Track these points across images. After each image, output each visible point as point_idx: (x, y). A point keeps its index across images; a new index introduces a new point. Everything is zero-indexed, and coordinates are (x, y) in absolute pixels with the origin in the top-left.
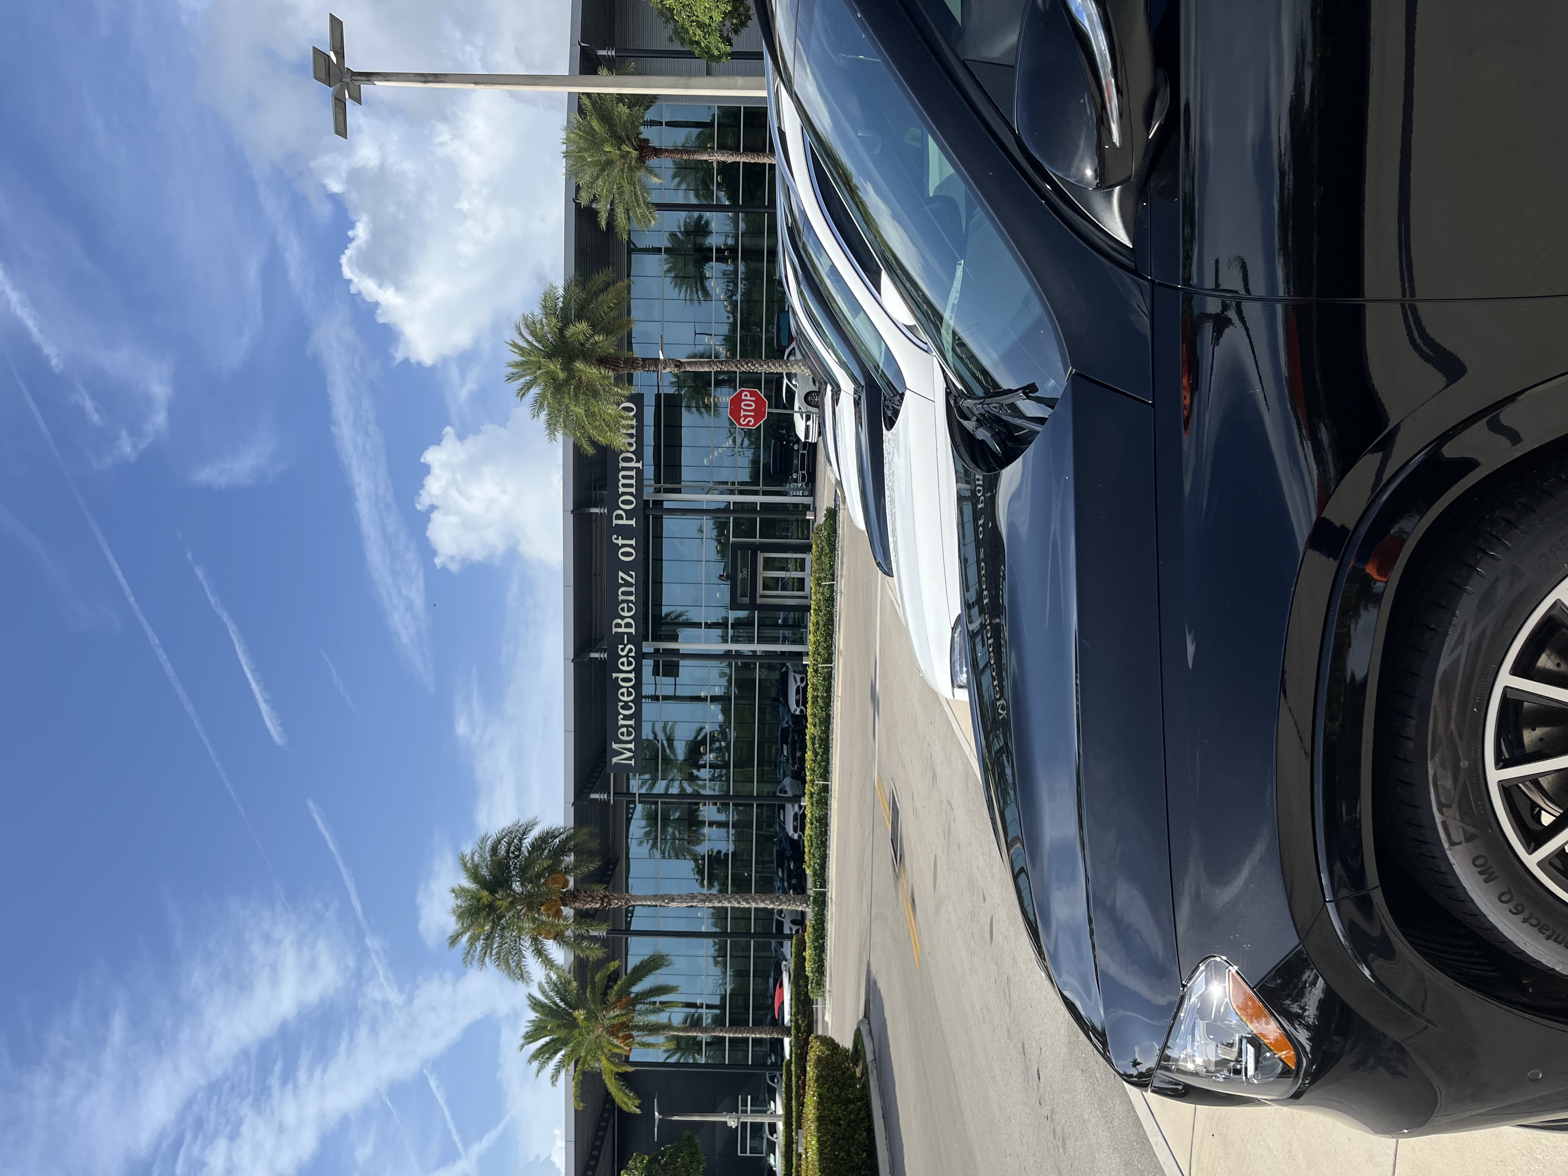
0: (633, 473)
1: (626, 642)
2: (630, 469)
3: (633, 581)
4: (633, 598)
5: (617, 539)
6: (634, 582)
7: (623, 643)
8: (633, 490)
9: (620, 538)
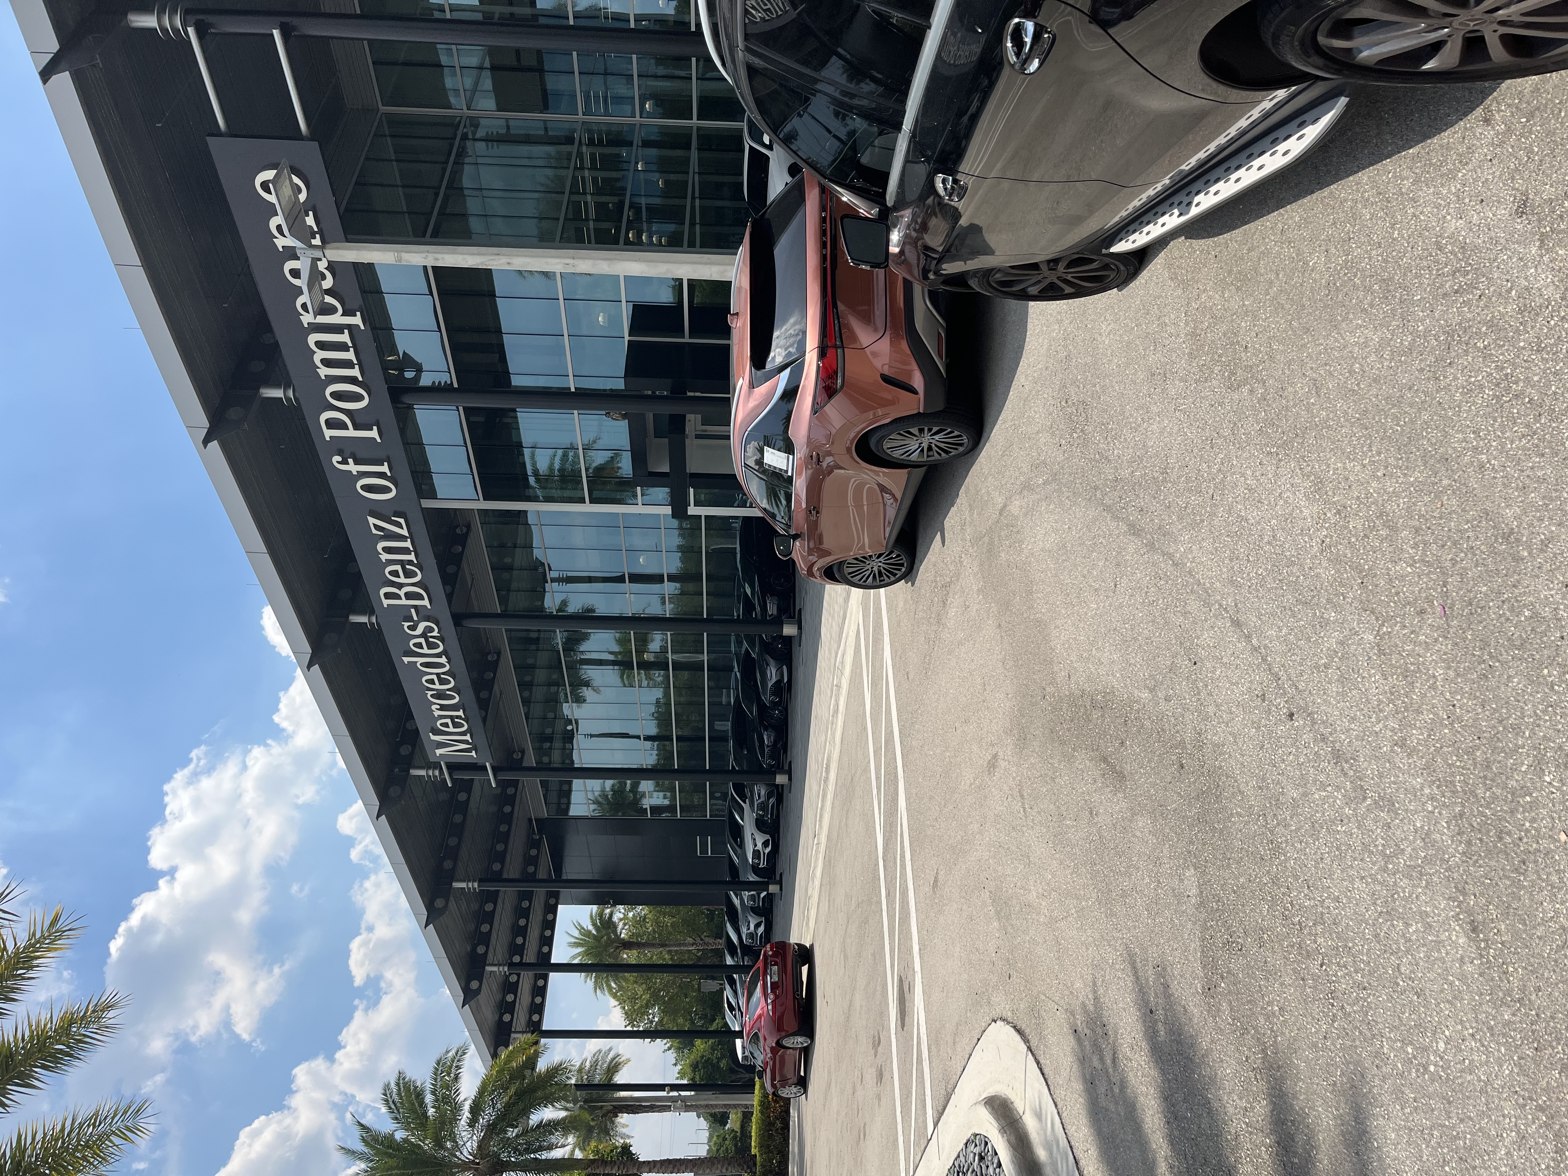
0: (345, 338)
1: (415, 618)
2: (337, 329)
3: (405, 532)
4: (412, 557)
5: (344, 462)
6: (407, 535)
7: (409, 618)
8: (355, 372)
9: (350, 461)
